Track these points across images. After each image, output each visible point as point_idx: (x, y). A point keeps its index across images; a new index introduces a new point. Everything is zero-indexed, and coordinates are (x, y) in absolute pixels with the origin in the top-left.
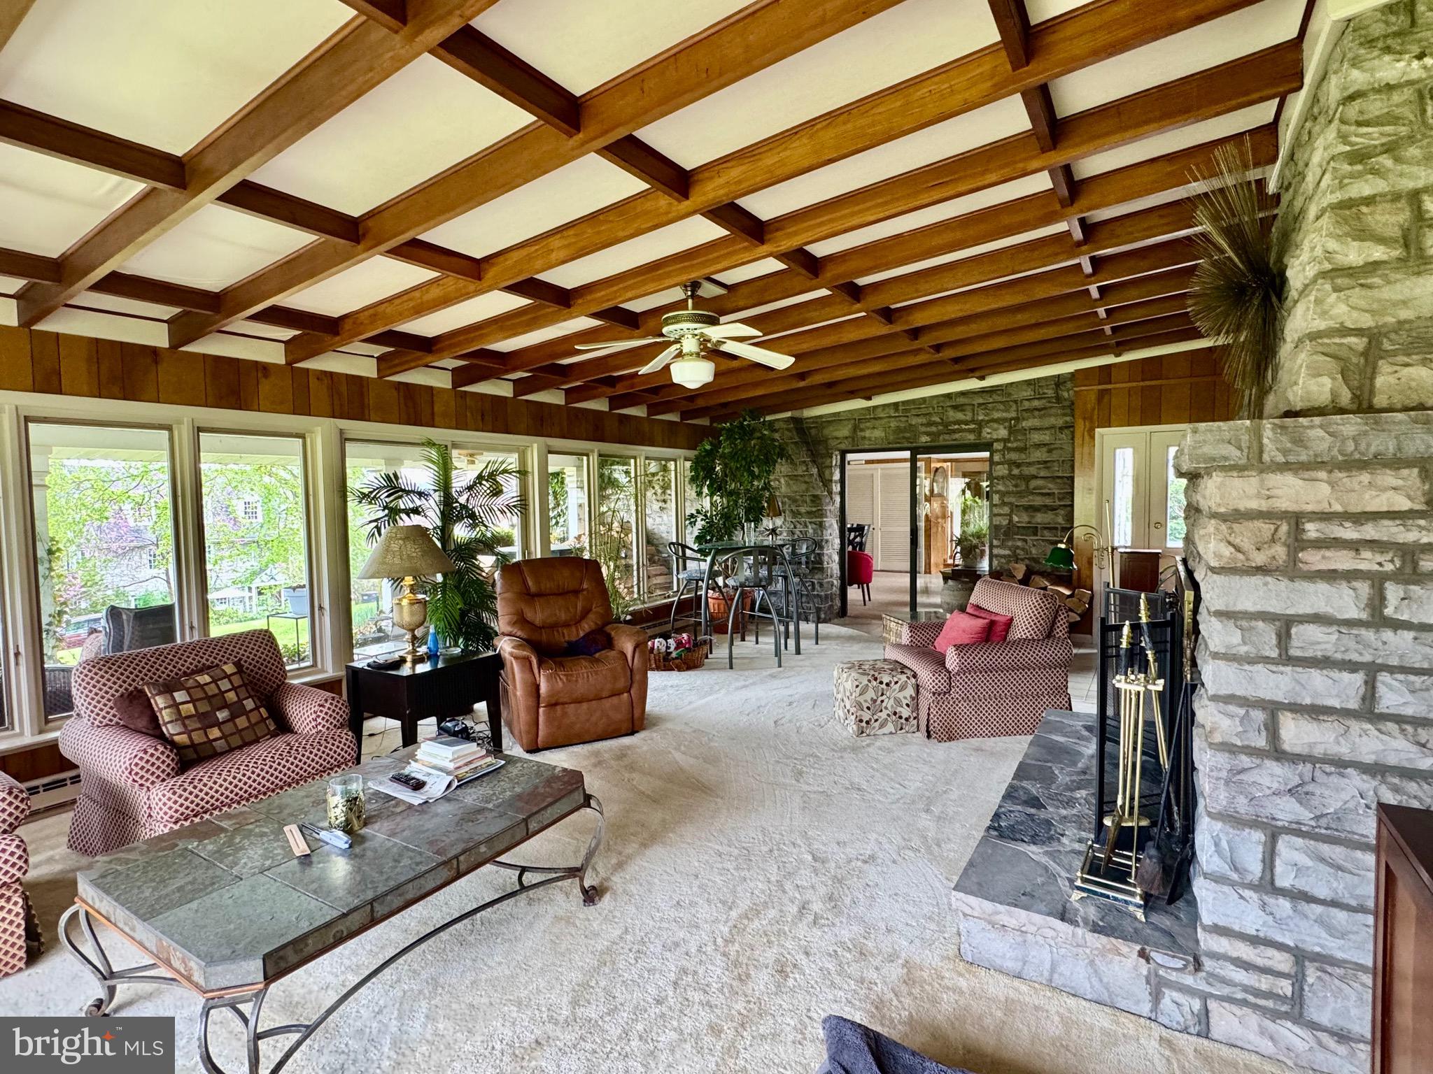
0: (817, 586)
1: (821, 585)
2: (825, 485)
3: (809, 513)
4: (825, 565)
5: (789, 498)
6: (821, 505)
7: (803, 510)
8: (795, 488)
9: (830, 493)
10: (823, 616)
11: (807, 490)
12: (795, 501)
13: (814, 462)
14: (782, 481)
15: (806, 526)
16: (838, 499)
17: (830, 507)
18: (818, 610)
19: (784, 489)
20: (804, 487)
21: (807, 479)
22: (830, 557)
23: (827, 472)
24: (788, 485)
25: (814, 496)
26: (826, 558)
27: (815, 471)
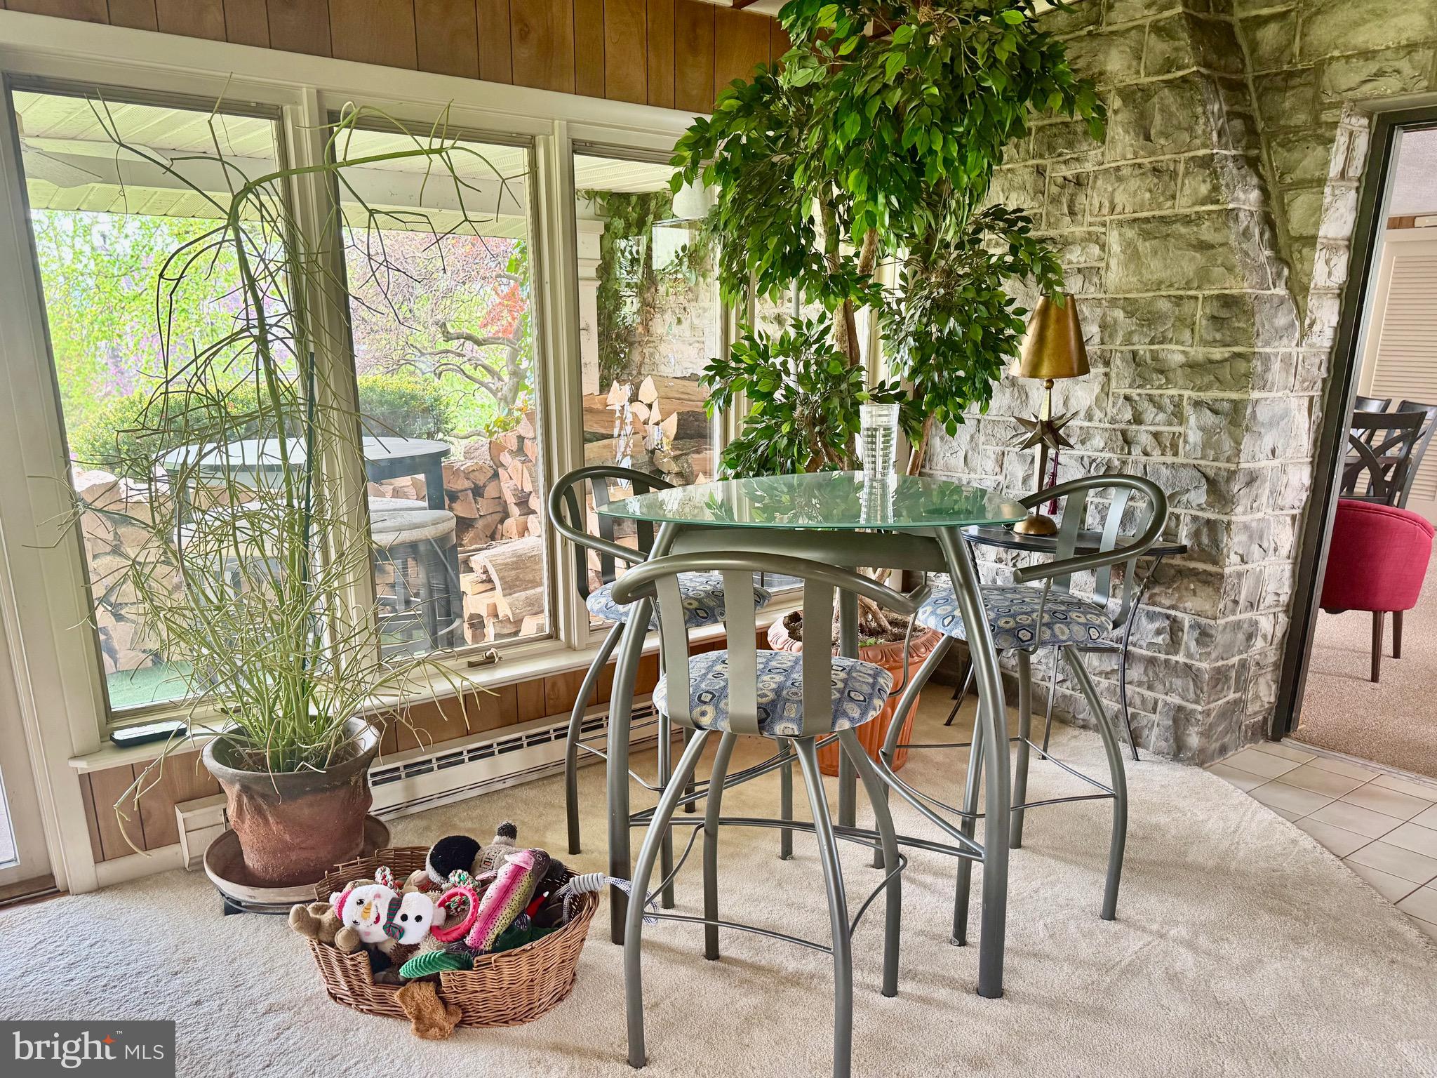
0: (1189, 638)
1: (1204, 636)
2: (1281, 259)
3: (1192, 366)
4: (1232, 565)
5: (1131, 307)
6: (1248, 336)
7: (1174, 355)
8: (1155, 269)
9: (1299, 290)
10: (1194, 740)
11: (1203, 277)
12: (1148, 319)
13: (1252, 163)
14: (1114, 240)
15: (1178, 415)
16: (1327, 315)
17: (1285, 347)
18: (1180, 717)
19: (1115, 276)
20: (1189, 263)
21: (1206, 232)
22: (1256, 536)
23: (1299, 206)
24: (1133, 256)
25: (1228, 301)
26: (1235, 543)
27: (1247, 199)
